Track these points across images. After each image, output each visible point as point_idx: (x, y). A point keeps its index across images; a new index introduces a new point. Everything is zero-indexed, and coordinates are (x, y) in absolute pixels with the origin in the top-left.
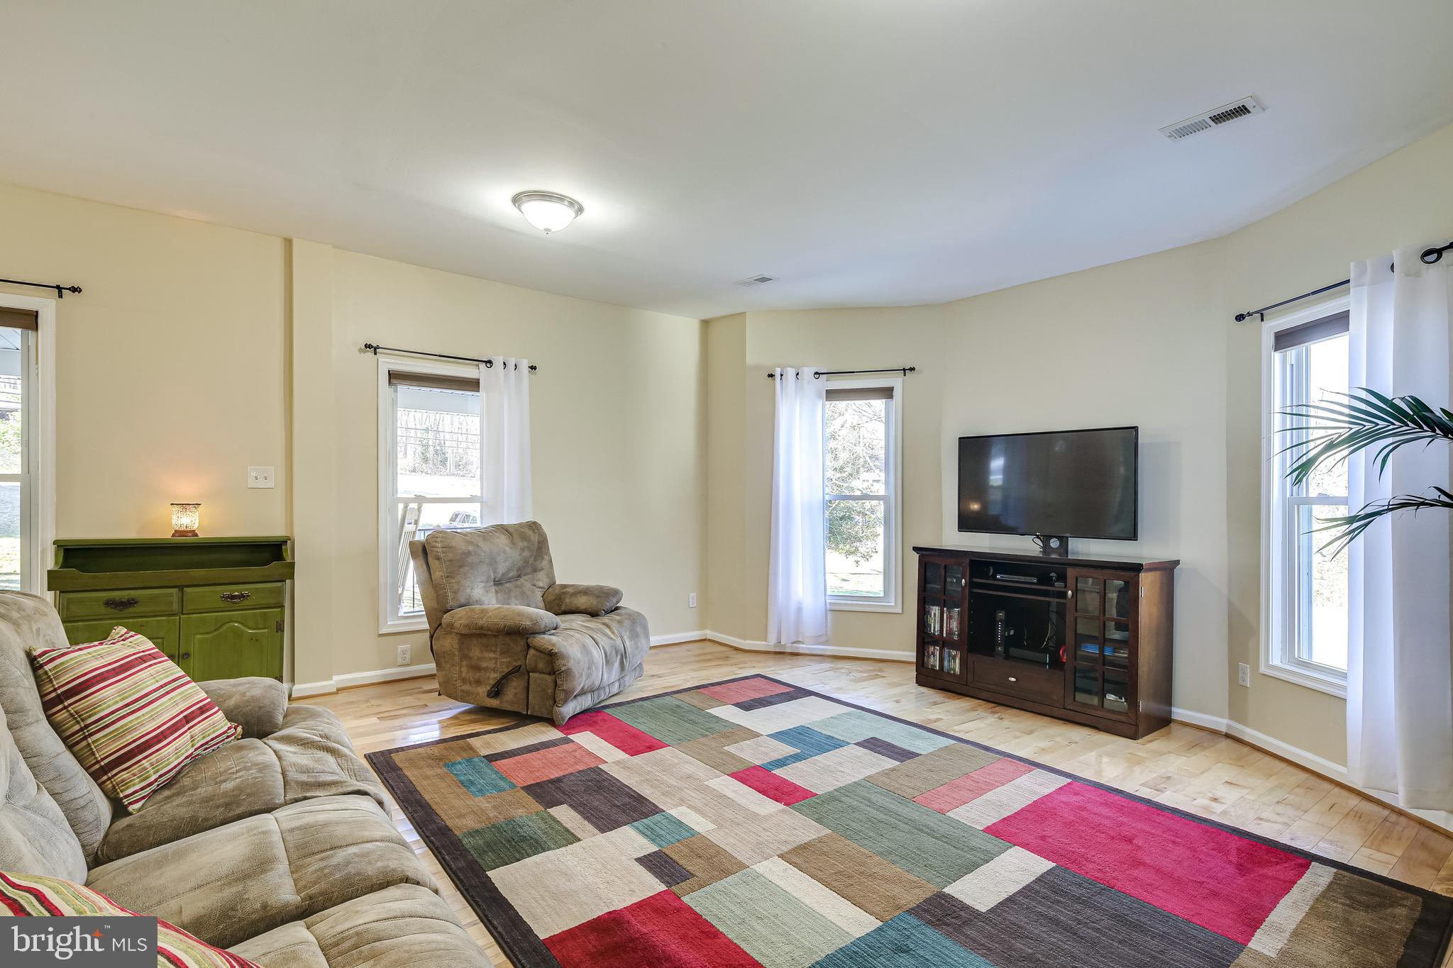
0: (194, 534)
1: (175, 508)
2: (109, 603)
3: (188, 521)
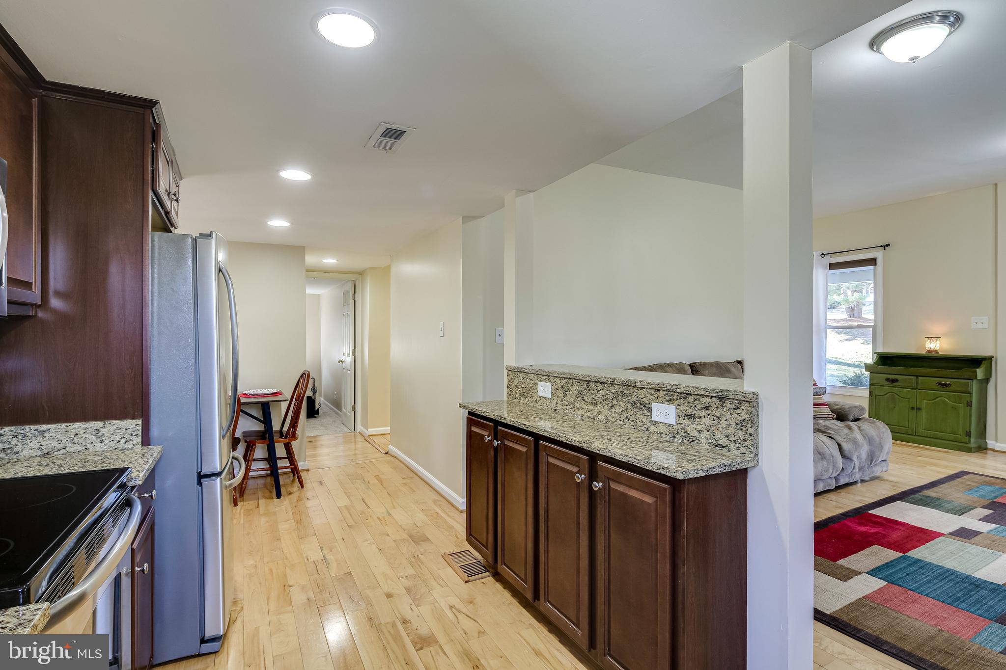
0: (936, 352)
1: (927, 340)
2: (888, 380)
3: (933, 345)
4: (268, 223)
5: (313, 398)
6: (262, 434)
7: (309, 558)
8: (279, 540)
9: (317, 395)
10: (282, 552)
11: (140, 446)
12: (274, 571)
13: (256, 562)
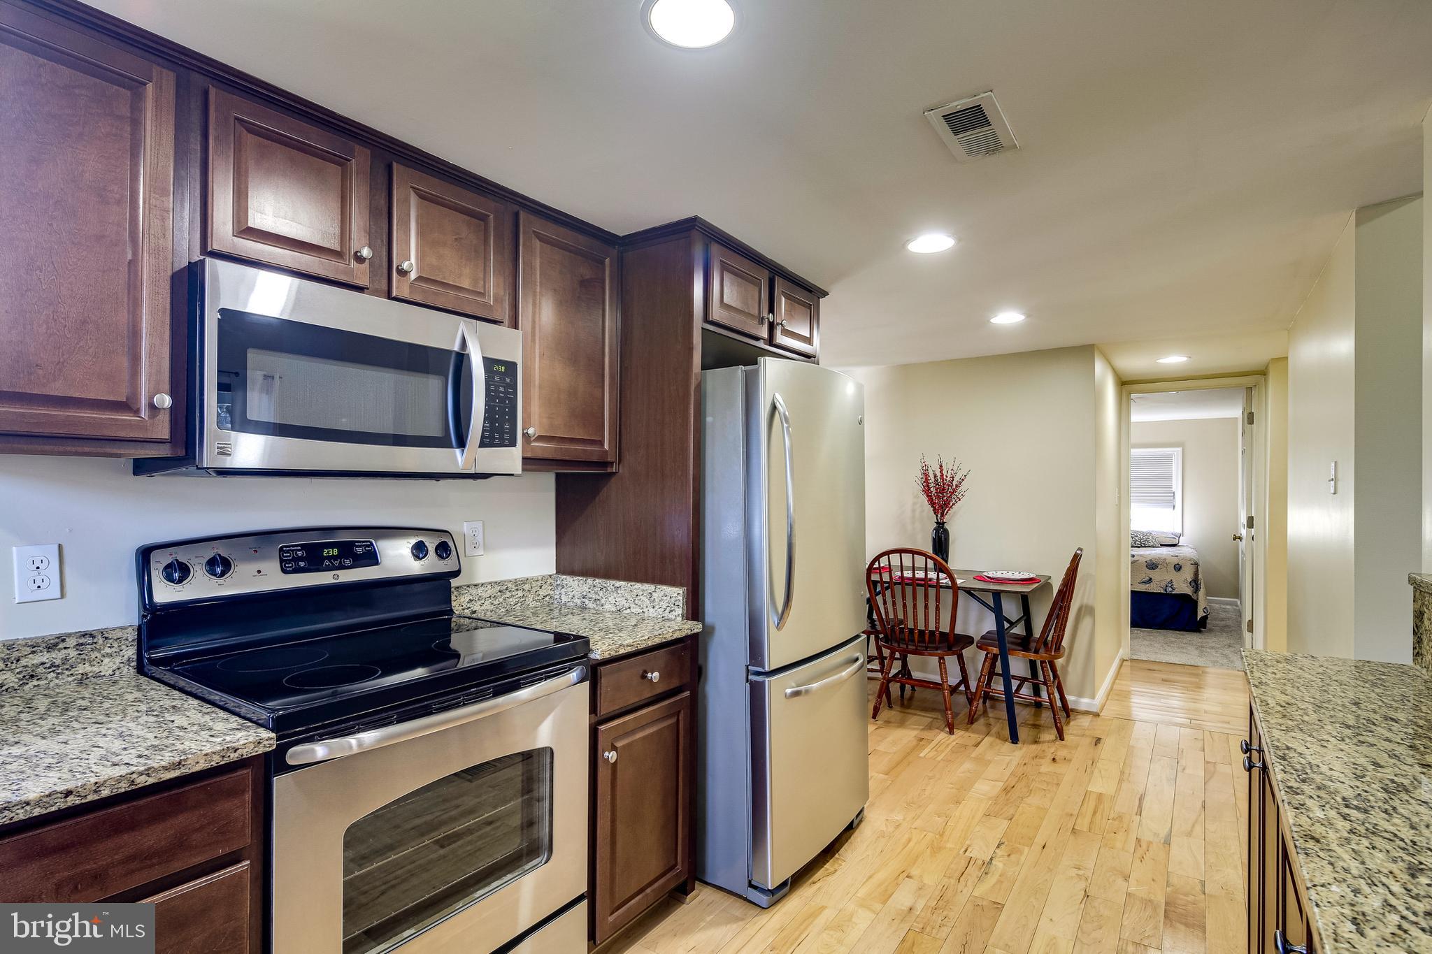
4: (992, 321)
5: (1194, 597)
6: (1019, 641)
7: (969, 850)
8: (958, 803)
9: (1202, 593)
10: (944, 824)
11: (679, 619)
12: (911, 844)
13: (904, 820)
